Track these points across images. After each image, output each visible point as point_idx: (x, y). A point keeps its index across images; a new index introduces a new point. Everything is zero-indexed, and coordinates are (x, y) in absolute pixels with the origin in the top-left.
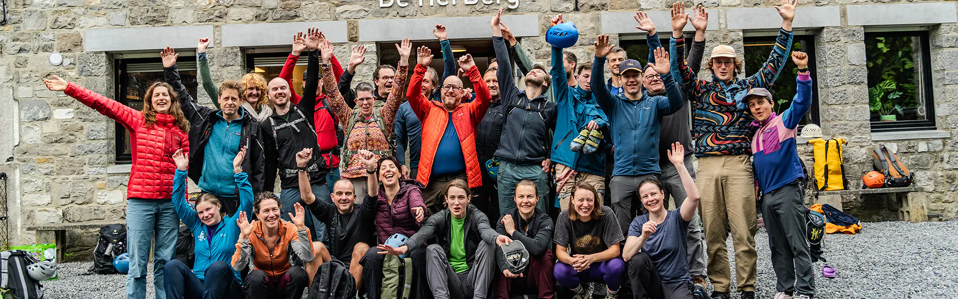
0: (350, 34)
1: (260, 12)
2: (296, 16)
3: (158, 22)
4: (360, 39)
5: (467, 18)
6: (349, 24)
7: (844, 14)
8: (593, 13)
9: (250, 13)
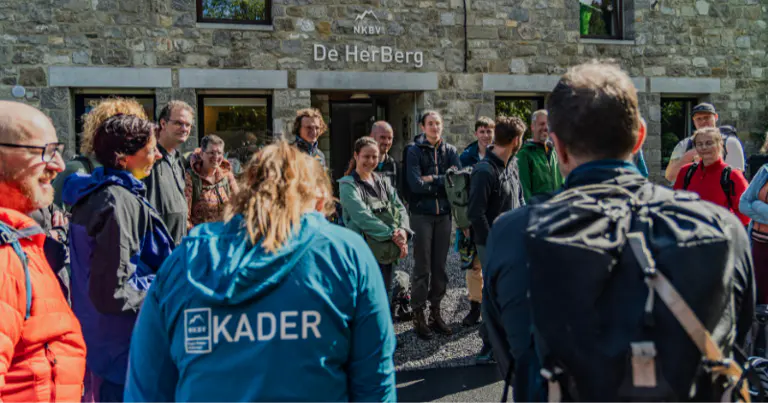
0: (289, 81)
1: (213, 58)
2: (245, 64)
3: (119, 63)
4: (298, 86)
5: (383, 74)
6: (289, 73)
7: (648, 84)
8: (477, 74)
9: (204, 60)
